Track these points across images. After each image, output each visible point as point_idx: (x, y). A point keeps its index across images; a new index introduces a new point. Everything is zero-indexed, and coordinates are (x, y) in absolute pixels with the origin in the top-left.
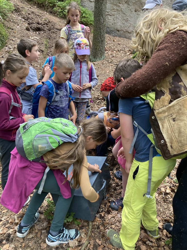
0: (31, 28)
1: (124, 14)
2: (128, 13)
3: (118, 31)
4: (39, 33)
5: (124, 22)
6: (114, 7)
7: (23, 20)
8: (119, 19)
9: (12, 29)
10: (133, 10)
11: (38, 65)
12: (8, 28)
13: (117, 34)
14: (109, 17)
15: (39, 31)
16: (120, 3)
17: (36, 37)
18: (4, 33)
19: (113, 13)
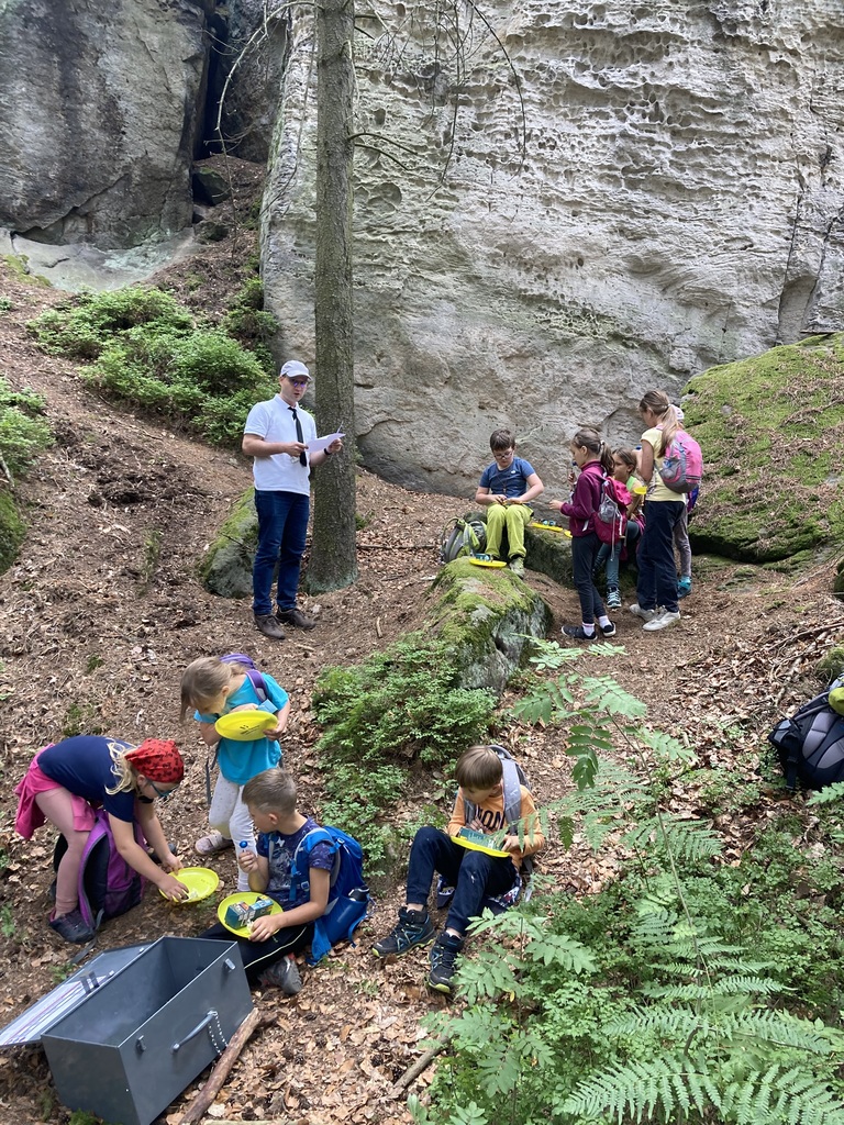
0: (105, 495)
1: (445, 417)
2: (459, 415)
3: (430, 471)
4: (133, 511)
5: (445, 441)
6: (409, 398)
7: (84, 470)
8: (427, 433)
9: (43, 507)
10: (474, 405)
11: (114, 624)
12: (30, 504)
13: (426, 480)
14: (394, 427)
15: (133, 502)
16: (428, 386)
17: (118, 526)
18: (12, 525)
19: (407, 415)
